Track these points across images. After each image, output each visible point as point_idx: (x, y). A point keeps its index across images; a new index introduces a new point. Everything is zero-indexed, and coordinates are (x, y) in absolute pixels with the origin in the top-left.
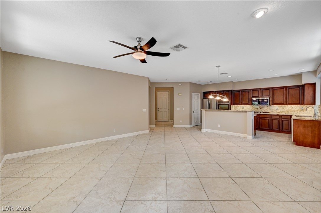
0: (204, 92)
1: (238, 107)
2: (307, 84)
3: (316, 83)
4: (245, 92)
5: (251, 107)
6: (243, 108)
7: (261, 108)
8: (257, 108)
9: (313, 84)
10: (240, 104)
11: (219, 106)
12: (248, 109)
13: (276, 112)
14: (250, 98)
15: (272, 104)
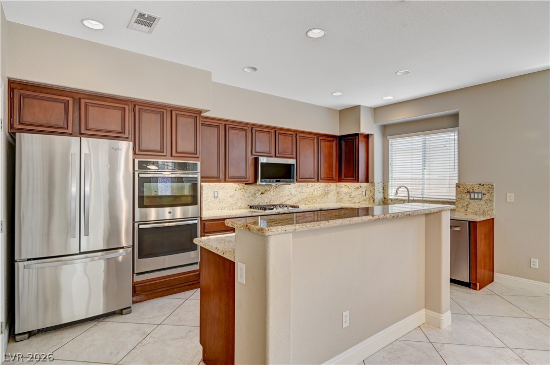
2: (362, 134)
3: (372, 135)
4: (237, 131)
5: (240, 191)
6: (216, 196)
7: (262, 193)
8: (253, 192)
9: (367, 137)
10: (222, 176)
11: (141, 186)
12: (231, 196)
13: (291, 201)
14: (251, 158)
15: (297, 181)
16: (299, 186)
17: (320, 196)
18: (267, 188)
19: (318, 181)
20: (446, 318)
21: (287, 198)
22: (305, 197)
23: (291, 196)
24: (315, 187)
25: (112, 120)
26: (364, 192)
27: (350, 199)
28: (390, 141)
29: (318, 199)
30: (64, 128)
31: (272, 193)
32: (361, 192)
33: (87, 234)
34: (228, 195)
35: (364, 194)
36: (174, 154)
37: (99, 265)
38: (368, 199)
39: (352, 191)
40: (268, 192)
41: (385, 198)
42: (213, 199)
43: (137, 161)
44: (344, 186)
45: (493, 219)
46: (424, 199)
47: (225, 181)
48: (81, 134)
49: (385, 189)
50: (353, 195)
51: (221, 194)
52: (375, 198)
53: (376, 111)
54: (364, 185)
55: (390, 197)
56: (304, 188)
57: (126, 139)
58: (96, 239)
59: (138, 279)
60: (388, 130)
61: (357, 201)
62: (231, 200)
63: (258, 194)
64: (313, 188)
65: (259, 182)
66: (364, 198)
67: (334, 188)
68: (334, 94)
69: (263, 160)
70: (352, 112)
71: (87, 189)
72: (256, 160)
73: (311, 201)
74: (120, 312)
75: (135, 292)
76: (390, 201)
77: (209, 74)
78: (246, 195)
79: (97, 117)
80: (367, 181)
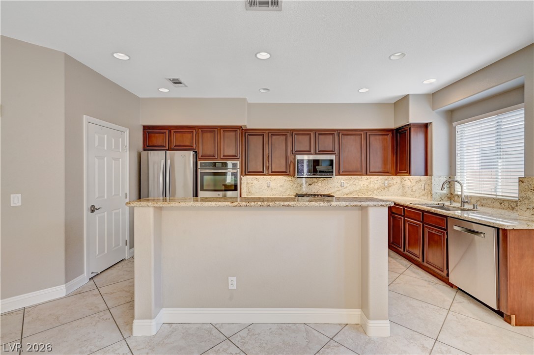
0: (146, 128)
1: (255, 182)
2: (414, 125)
3: (431, 123)
4: (278, 137)
5: (289, 182)
6: (268, 185)
7: (310, 185)
8: (301, 183)
9: (425, 127)
10: (265, 172)
12: (281, 186)
13: (341, 192)
14: (291, 157)
15: (339, 174)
16: (350, 179)
17: (378, 189)
18: (315, 180)
19: (366, 174)
21: (336, 189)
22: (358, 189)
23: (341, 188)
24: (371, 180)
25: (187, 140)
26: (423, 186)
27: (412, 193)
28: (457, 127)
29: (375, 192)
30: (163, 147)
31: (320, 184)
32: (420, 186)
34: (279, 185)
35: (423, 188)
36: (222, 157)
38: (427, 194)
39: (414, 185)
40: (316, 184)
41: (451, 194)
42: (266, 188)
43: (199, 162)
44: (407, 179)
46: (497, 197)
47: (269, 174)
48: (172, 150)
49: (451, 182)
50: (414, 189)
51: (272, 184)
52: (433, 193)
53: (434, 97)
54: (424, 178)
55: (456, 193)
56: (357, 181)
57: (194, 150)
60: (453, 116)
61: (417, 196)
62: (281, 189)
63: (306, 185)
64: (369, 181)
66: (423, 192)
67: (399, 181)
68: (360, 91)
69: (299, 157)
70: (401, 103)
72: (295, 158)
73: (366, 193)
76: (456, 197)
77: (245, 99)
78: (295, 186)
80: (426, 174)
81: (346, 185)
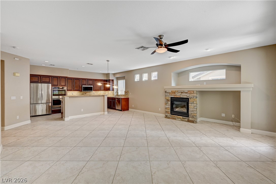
2: (111, 80)
4: (77, 80)
5: (79, 93)
8: (83, 93)
9: (113, 80)
10: (73, 90)
11: (53, 92)
14: (81, 86)
15: (94, 91)
16: (96, 92)
18: (87, 92)
19: (100, 91)
20: (106, 113)
22: (98, 94)
25: (47, 80)
28: (118, 81)
30: (38, 82)
33: (42, 100)
34: (76, 94)
36: (60, 85)
37: (45, 106)
43: (52, 87)
45: (129, 98)
47: (74, 91)
48: (41, 83)
49: (117, 92)
50: (111, 94)
52: (114, 94)
53: (114, 74)
54: (112, 91)
55: (118, 94)
56: (98, 92)
57: (50, 83)
58: (44, 101)
59: (53, 109)
60: (118, 79)
63: (84, 94)
65: (83, 91)
67: (107, 92)
69: (83, 86)
70: (108, 75)
71: (43, 92)
72: (82, 86)
74: (49, 115)
75: (52, 112)
77: (68, 69)
78: (81, 94)
79: (44, 79)
80: (113, 91)
81: (95, 93)
